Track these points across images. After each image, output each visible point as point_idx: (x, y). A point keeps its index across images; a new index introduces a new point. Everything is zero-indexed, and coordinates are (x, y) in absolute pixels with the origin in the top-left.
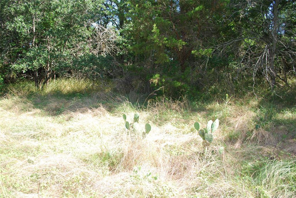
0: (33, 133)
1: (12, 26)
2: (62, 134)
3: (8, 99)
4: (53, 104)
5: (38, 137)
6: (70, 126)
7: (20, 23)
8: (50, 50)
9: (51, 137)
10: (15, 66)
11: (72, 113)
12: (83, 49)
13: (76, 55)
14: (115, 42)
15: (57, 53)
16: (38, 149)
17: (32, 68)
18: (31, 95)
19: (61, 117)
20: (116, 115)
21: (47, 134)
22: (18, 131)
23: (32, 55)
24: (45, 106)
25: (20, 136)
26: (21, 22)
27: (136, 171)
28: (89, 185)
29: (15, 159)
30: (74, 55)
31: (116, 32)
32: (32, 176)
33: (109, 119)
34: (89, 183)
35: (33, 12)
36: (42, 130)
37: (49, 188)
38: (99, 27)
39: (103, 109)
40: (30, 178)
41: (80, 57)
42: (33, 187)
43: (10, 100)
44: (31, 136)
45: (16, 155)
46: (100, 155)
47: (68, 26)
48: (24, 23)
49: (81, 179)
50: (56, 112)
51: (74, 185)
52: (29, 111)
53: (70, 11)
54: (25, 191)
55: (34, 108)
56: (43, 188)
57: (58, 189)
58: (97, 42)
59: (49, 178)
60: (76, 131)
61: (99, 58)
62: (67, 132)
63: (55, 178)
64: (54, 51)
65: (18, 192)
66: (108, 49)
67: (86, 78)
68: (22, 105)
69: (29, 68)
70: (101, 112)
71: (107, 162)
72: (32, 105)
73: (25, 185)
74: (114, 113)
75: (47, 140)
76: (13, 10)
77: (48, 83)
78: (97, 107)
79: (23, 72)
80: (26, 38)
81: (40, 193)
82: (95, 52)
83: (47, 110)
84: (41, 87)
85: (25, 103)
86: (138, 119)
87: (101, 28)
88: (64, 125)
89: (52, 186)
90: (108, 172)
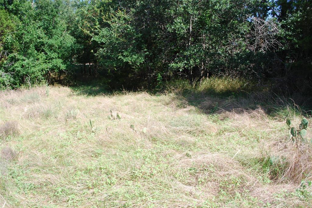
0: (189, 129)
1: (172, 27)
2: (217, 133)
3: (165, 95)
4: (207, 102)
5: (194, 133)
6: (226, 126)
7: (179, 24)
8: (205, 48)
9: (206, 134)
10: (173, 65)
11: (227, 112)
12: (240, 46)
13: (231, 52)
14: (276, 36)
15: (211, 51)
16: (194, 144)
17: (188, 67)
18: (185, 92)
19: (216, 116)
20: (276, 119)
21: (202, 132)
22: (176, 126)
23: (189, 53)
24: (199, 103)
25: (178, 131)
26: (181, 23)
27: (304, 186)
28: (247, 190)
29: (174, 151)
30: (230, 52)
31: (277, 24)
32: (190, 170)
33: (268, 123)
34: (248, 188)
35: (191, 12)
36: (199, 127)
37: (205, 184)
38: (258, 20)
39: (261, 111)
40: (189, 170)
41: (236, 54)
42: (191, 180)
43: (167, 96)
44: (188, 131)
45: (175, 148)
46: (261, 161)
47: (224, 23)
48: (182, 25)
49: (239, 182)
50: (210, 110)
51: (231, 186)
52: (184, 107)
53: (229, 7)
54: (183, 183)
55: (189, 105)
56: (200, 182)
57: (215, 187)
58: (255, 37)
59: (207, 175)
60: (231, 132)
61: (257, 55)
62: (222, 132)
63: (212, 176)
64: (208, 49)
65: (178, 181)
66: (268, 45)
67: (241, 76)
68: (178, 102)
69: (185, 67)
70: (259, 115)
71: (268, 170)
72: (187, 102)
73: (185, 177)
74: (274, 116)
75: (202, 137)
76: (173, 12)
77: (201, 81)
78: (253, 109)
79: (180, 70)
80: (183, 38)
81: (197, 187)
82: (253, 48)
83: (201, 108)
84: (194, 85)
85: (181, 99)
86: (306, 127)
87: (260, 21)
88: (218, 124)
89: (209, 183)
90: (269, 181)
